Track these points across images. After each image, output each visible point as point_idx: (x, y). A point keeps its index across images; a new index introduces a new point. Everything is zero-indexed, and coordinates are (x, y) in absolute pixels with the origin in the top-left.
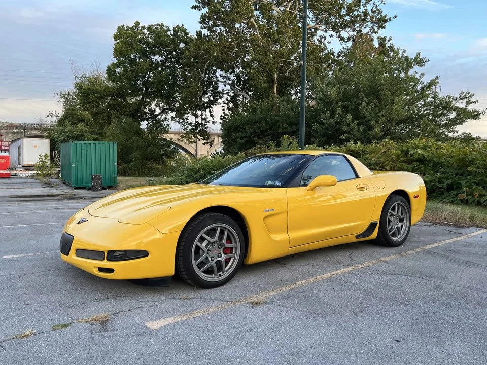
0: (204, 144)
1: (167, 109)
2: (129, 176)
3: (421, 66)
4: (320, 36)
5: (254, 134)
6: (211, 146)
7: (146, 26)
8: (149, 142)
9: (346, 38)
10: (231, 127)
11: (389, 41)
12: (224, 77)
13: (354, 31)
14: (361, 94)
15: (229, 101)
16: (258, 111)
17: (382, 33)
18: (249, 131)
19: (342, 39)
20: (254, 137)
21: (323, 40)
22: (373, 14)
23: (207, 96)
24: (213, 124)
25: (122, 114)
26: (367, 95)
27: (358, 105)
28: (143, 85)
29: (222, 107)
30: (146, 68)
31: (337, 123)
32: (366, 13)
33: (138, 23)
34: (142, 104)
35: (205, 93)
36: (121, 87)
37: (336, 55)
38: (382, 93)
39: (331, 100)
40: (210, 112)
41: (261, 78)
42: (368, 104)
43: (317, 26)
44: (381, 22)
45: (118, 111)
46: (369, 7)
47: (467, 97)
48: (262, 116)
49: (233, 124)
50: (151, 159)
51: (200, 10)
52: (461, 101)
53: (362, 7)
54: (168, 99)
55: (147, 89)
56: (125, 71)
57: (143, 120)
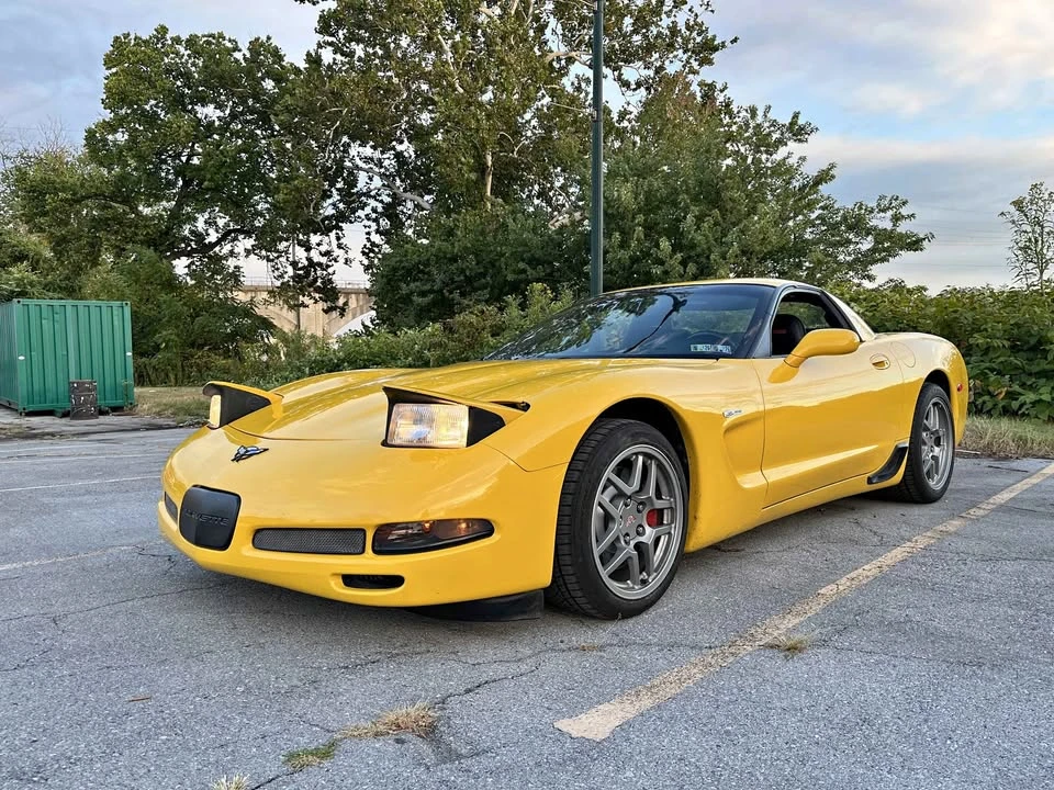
0: (326, 311)
1: (234, 231)
2: (153, 384)
3: (800, 141)
4: (577, 76)
5: (450, 283)
6: (342, 315)
7: (184, 37)
8: (198, 304)
9: (633, 83)
10: (395, 270)
11: (722, 91)
12: (368, 160)
13: (649, 68)
14: (683, 198)
15: (382, 214)
16: (459, 233)
17: (707, 75)
18: (439, 277)
19: (626, 84)
20: (451, 292)
21: (583, 85)
22: (688, 33)
23: (330, 201)
24: (346, 263)
25: (126, 240)
26: (695, 200)
27: (678, 220)
28: (177, 174)
29: (365, 227)
30: (185, 132)
31: (634, 260)
32: (674, 30)
33: (163, 30)
34: (176, 218)
35: (326, 195)
36: (123, 178)
37: (615, 116)
38: (726, 195)
39: (620, 210)
40: (338, 238)
41: (463, 159)
42: (700, 219)
43: (574, 54)
44: (706, 50)
45: (116, 233)
46: (682, 17)
47: (892, 207)
48: (469, 245)
49: (401, 261)
50: (205, 345)
51: (314, 4)
52: (882, 214)
53: (664, 16)
54: (238, 207)
55: (187, 184)
56: (133, 139)
57: (178, 256)
